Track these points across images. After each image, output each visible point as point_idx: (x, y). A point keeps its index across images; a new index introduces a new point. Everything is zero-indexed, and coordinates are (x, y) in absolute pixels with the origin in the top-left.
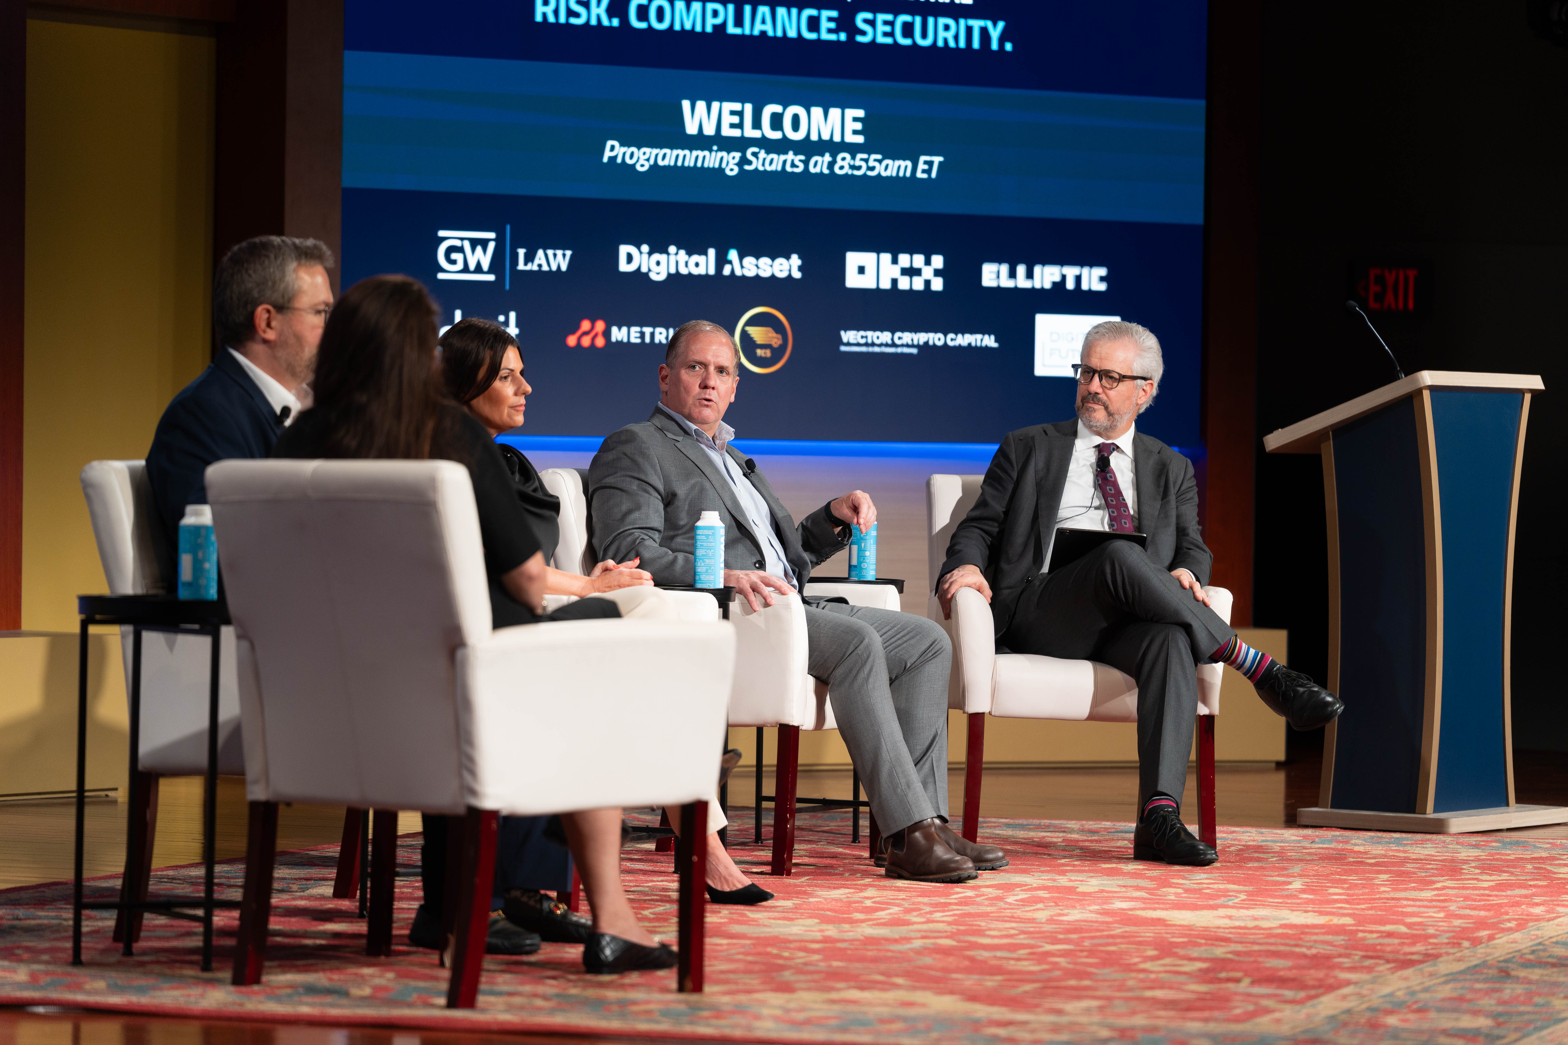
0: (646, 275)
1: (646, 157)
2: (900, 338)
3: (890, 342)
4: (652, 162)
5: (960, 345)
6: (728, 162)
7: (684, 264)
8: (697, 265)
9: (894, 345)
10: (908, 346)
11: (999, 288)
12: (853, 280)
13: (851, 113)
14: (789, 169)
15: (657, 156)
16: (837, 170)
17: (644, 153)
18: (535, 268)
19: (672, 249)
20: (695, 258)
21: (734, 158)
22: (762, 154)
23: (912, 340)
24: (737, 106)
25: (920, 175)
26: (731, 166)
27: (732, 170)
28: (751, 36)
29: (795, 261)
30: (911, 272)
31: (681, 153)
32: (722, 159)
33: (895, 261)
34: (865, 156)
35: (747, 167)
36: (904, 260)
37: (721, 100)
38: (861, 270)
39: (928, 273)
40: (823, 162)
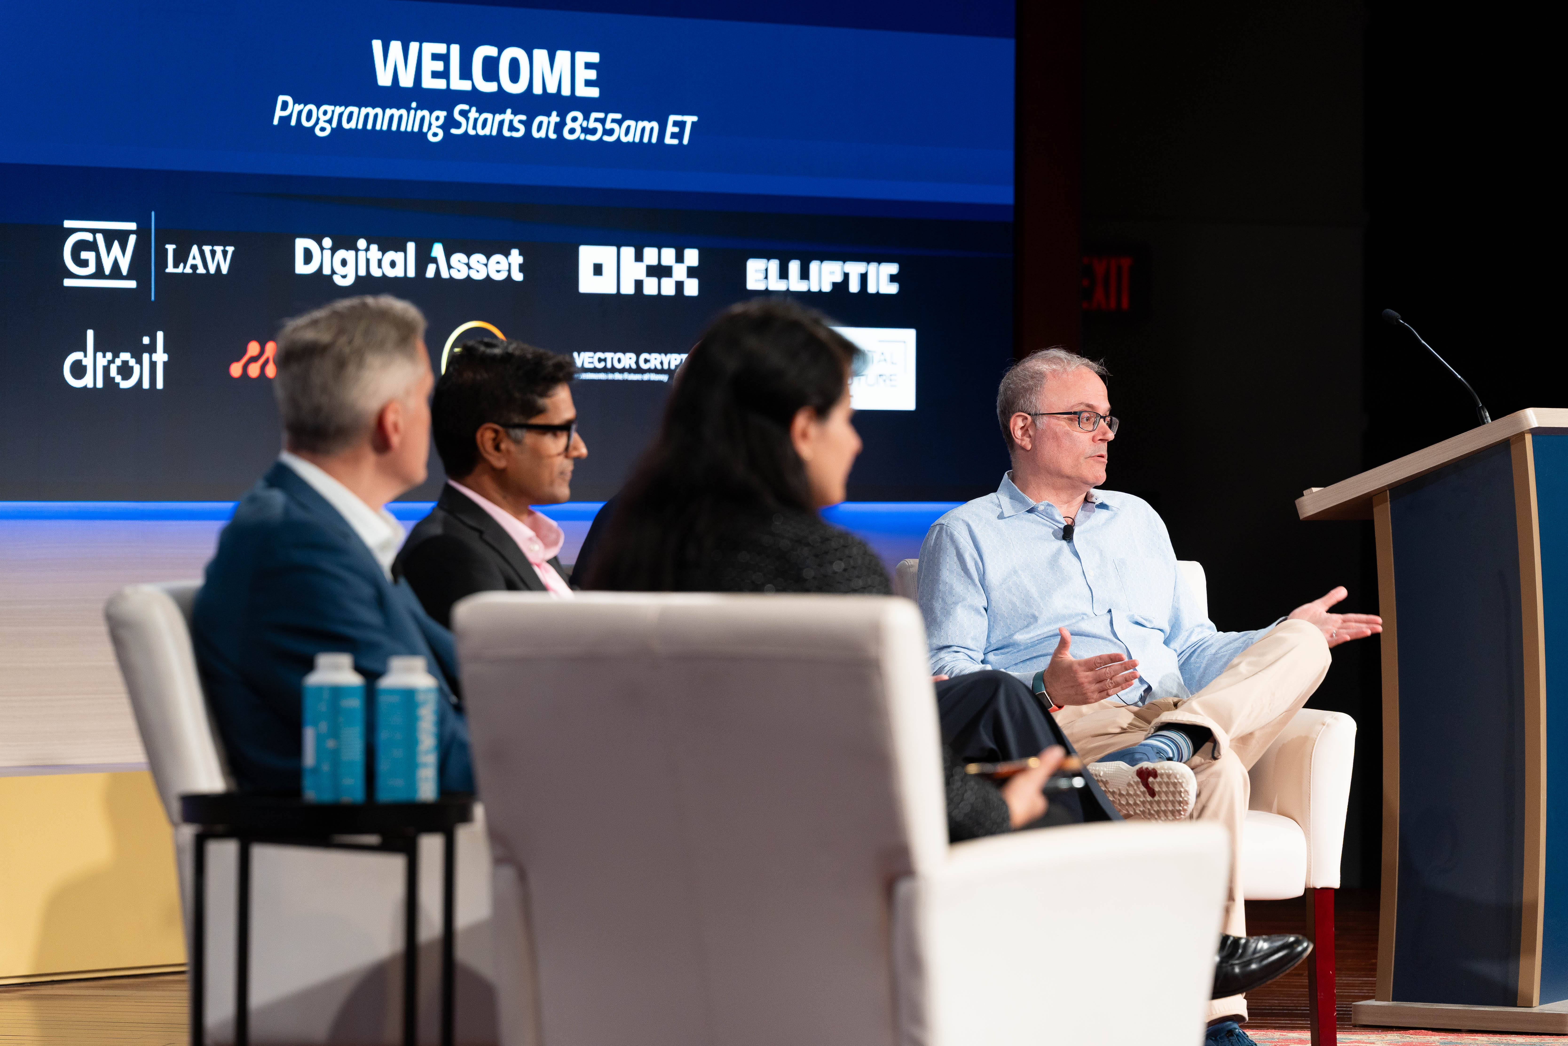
0: (330, 278)
1: (328, 117)
2: (646, 361)
3: (634, 366)
4: (334, 124)
6: (430, 124)
7: (376, 264)
8: (393, 264)
9: (639, 370)
10: (656, 371)
12: (588, 284)
13: (583, 57)
14: (506, 133)
15: (341, 115)
16: (567, 135)
17: (325, 113)
18: (188, 270)
19: (362, 243)
20: (391, 255)
21: (437, 118)
22: (473, 114)
23: (662, 363)
24: (441, 48)
25: (668, 140)
26: (434, 129)
27: (435, 135)
29: (516, 257)
30: (659, 271)
31: (371, 111)
32: (423, 119)
33: (639, 258)
34: (601, 115)
35: (454, 131)
36: (651, 255)
37: (421, 40)
38: (598, 270)
39: (680, 272)
40: (549, 122)
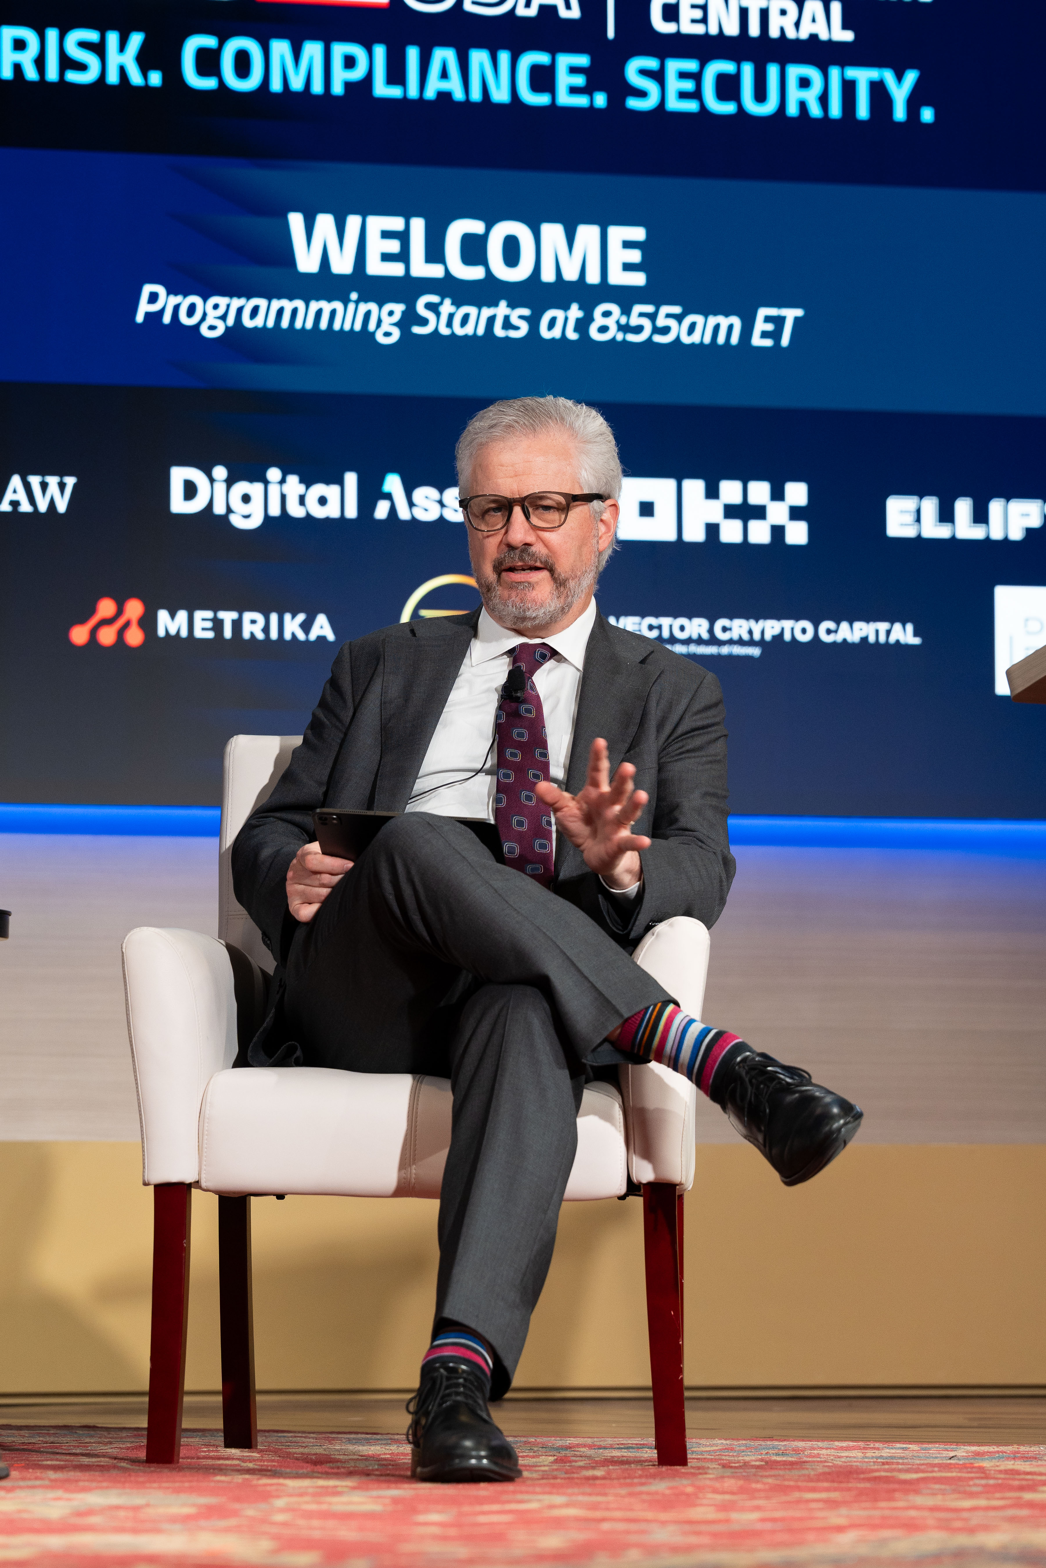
0: (223, 519)
1: (220, 312)
2: (726, 629)
3: (706, 636)
4: (231, 321)
5: (845, 640)
6: (380, 321)
7: (296, 500)
8: (323, 501)
9: (714, 641)
11: (919, 541)
12: (632, 527)
13: (618, 234)
14: (499, 332)
15: (240, 310)
16: (595, 334)
17: (215, 307)
18: (6, 508)
19: (274, 474)
20: (319, 489)
21: (391, 313)
22: (447, 307)
23: (750, 632)
24: (396, 223)
25: (758, 341)
26: (386, 328)
27: (389, 334)
28: (421, 100)
30: (746, 512)
31: (288, 305)
32: (368, 314)
33: (712, 493)
34: (649, 309)
35: (417, 330)
36: (731, 491)
37: (364, 213)
38: (646, 509)
39: (778, 513)
40: (566, 319)
